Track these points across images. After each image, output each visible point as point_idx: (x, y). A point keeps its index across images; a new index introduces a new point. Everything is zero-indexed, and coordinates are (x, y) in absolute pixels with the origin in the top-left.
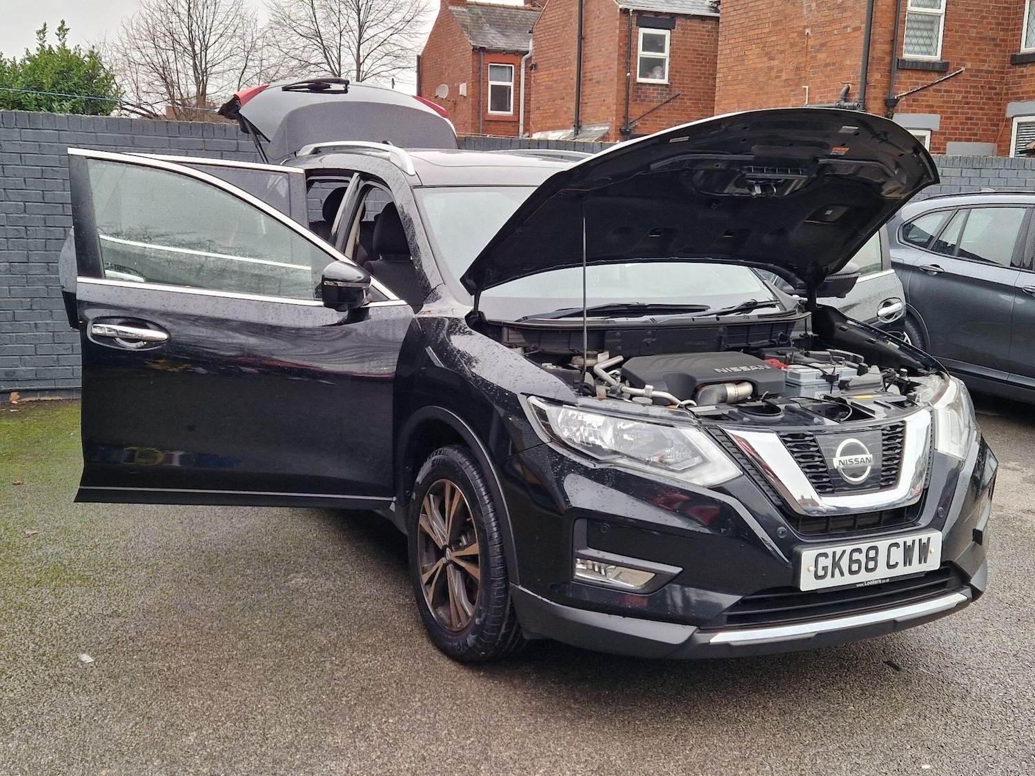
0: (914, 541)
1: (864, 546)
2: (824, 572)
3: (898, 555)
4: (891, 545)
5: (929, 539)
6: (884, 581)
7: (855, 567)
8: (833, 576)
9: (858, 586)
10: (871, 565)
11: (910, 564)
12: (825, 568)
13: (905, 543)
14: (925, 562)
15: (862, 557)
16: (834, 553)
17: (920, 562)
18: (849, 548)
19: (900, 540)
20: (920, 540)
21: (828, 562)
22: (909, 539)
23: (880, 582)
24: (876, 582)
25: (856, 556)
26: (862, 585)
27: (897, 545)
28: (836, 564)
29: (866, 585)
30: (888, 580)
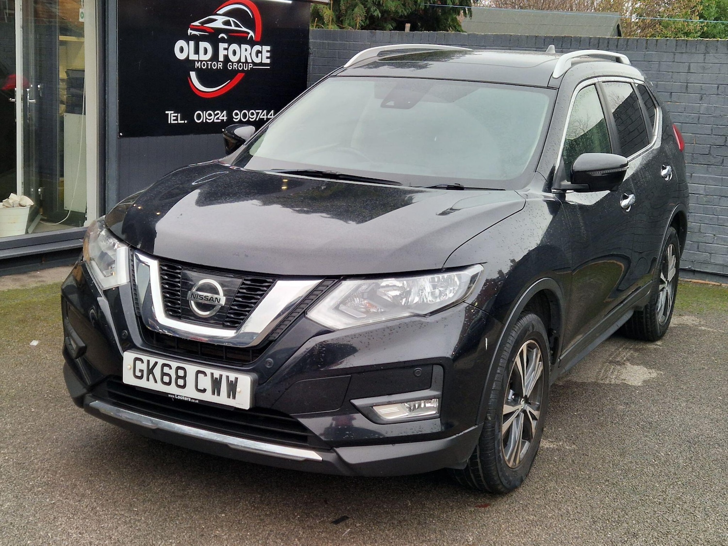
0: (221, 376)
1: (174, 364)
2: (140, 373)
3: (205, 382)
4: (198, 372)
5: (237, 379)
6: (194, 401)
7: (166, 379)
8: (148, 380)
9: (169, 396)
10: (181, 382)
11: (219, 394)
12: (142, 371)
13: (212, 374)
14: (234, 397)
15: (172, 372)
16: (148, 361)
17: (229, 397)
18: (161, 361)
19: (208, 371)
20: (228, 377)
21: (144, 367)
22: (217, 373)
23: (190, 400)
24: (186, 399)
25: (166, 370)
26: (173, 396)
27: (204, 373)
28: (150, 371)
29: (176, 397)
30: (197, 401)
